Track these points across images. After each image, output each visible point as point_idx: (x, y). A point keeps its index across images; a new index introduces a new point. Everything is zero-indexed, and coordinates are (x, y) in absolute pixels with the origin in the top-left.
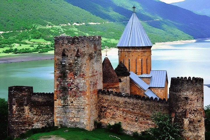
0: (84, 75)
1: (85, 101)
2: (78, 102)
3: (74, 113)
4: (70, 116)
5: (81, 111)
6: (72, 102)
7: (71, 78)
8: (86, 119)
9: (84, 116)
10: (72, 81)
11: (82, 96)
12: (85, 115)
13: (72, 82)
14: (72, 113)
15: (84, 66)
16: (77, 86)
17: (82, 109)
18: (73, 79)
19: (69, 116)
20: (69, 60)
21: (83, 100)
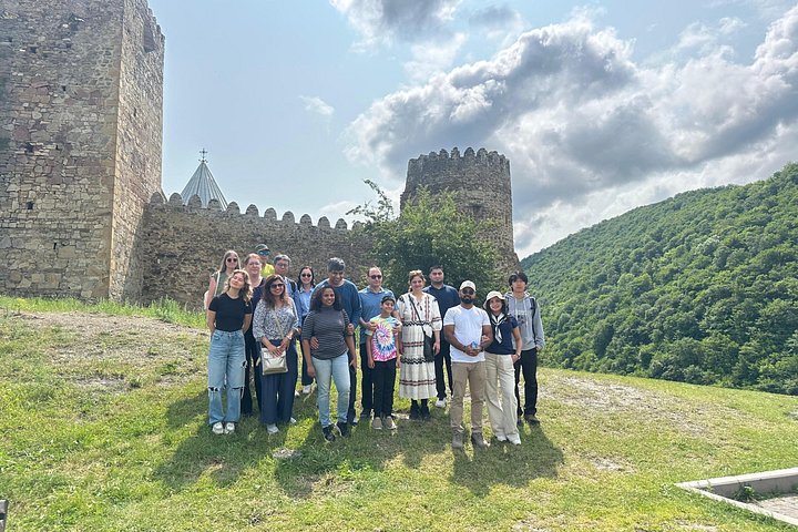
0: (97, 93)
1: (96, 197)
2: (58, 205)
3: (33, 252)
4: (14, 266)
5: (72, 242)
6: (30, 206)
7: (37, 104)
8: (91, 278)
9: (83, 262)
10: (36, 115)
11: (85, 180)
12: (89, 261)
13: (38, 121)
14: (23, 250)
15: (102, 58)
16: (61, 139)
17: (77, 235)
18: (44, 110)
19: (10, 264)
20: (33, 31)
21: (86, 197)
